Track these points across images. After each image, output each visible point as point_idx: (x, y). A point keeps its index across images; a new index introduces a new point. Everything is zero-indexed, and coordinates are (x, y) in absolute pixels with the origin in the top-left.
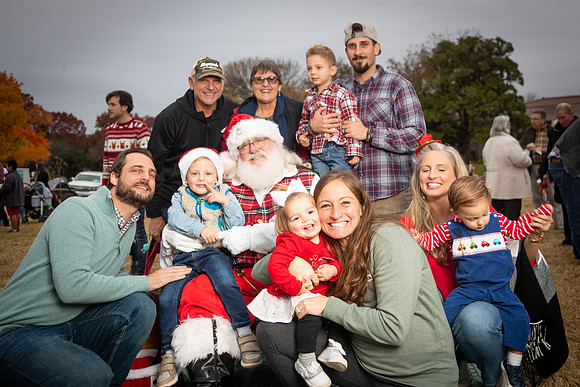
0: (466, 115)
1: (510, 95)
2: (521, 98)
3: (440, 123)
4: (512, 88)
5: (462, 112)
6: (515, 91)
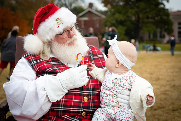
0: (138, 17)
1: (161, 8)
2: (167, 10)
3: (125, 21)
4: (163, 4)
5: (137, 16)
6: (164, 6)
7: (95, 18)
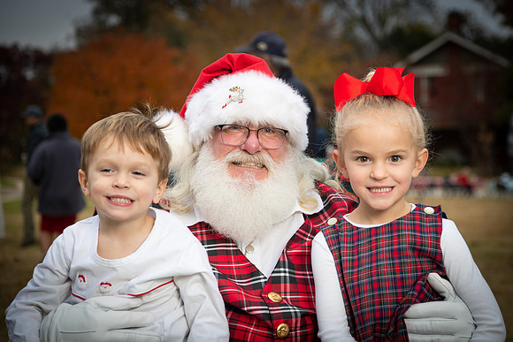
7: (471, 68)
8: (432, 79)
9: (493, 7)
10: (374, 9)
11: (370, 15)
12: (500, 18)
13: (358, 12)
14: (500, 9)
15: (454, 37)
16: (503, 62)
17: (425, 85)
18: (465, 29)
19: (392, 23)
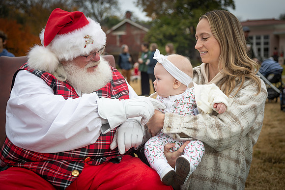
7: (135, 32)
8: (121, 36)
9: (142, 9)
10: (98, 10)
11: (96, 12)
12: (145, 13)
13: (92, 11)
14: (145, 10)
15: (128, 20)
16: (146, 30)
17: (118, 38)
18: (132, 18)
19: (105, 15)
